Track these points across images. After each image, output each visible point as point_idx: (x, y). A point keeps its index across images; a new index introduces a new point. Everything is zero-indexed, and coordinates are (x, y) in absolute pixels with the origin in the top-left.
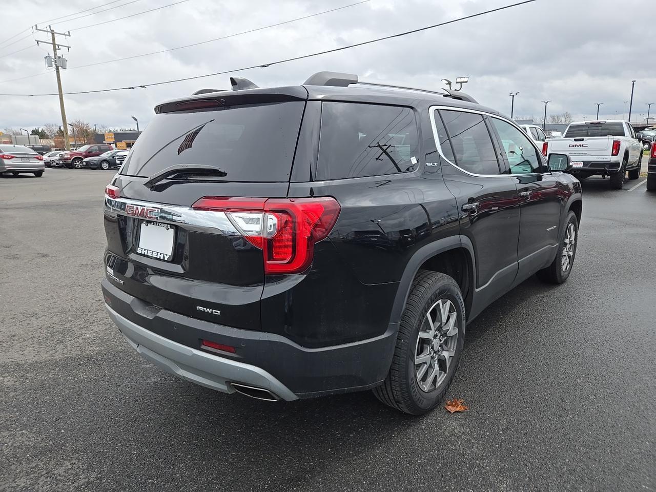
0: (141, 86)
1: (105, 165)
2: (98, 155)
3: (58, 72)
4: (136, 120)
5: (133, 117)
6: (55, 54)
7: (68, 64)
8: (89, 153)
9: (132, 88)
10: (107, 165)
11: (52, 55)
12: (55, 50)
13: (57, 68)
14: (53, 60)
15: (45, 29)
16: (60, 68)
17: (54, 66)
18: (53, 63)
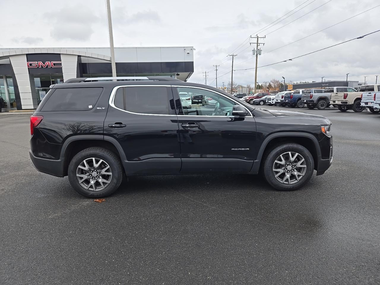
0: (290, 60)
1: (262, 103)
2: (260, 98)
3: (257, 57)
4: (284, 78)
5: (283, 77)
6: (257, 48)
7: (262, 52)
8: (258, 97)
9: (285, 61)
10: (263, 103)
11: (256, 49)
12: (257, 46)
13: (257, 55)
14: (255, 51)
15: (255, 37)
16: (258, 55)
17: (256, 54)
18: (255, 53)
